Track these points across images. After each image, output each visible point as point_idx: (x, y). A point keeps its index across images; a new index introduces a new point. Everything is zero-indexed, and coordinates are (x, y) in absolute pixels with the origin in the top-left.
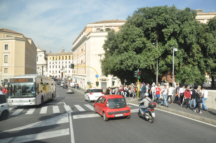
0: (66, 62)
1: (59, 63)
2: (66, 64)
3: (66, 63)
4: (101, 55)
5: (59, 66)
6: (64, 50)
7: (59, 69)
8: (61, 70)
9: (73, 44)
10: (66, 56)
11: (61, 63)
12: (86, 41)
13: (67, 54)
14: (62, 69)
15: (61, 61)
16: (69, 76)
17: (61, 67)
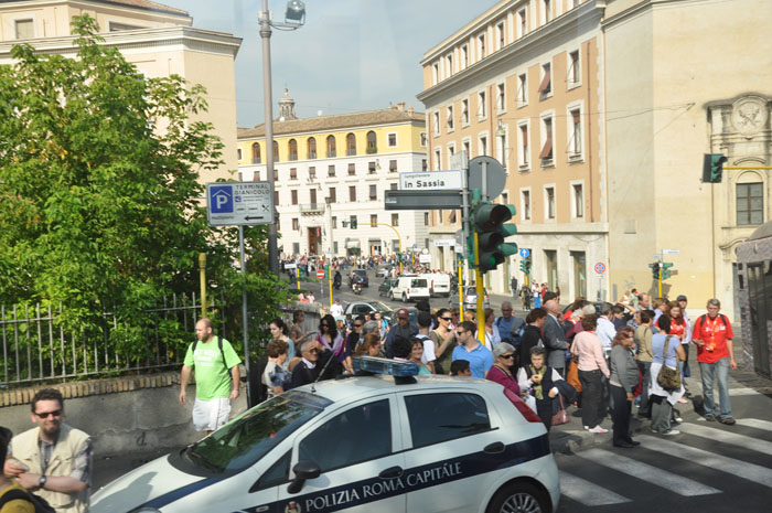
0: (332, 167)
1: (293, 176)
2: (332, 179)
3: (332, 174)
4: (730, 106)
5: (294, 193)
6: (293, 104)
7: (295, 211)
8: (305, 214)
9: (433, 61)
10: (331, 139)
11: (303, 174)
12: (596, 32)
13: (334, 124)
14: (307, 207)
15: (302, 167)
16: (351, 245)
17: (304, 198)
